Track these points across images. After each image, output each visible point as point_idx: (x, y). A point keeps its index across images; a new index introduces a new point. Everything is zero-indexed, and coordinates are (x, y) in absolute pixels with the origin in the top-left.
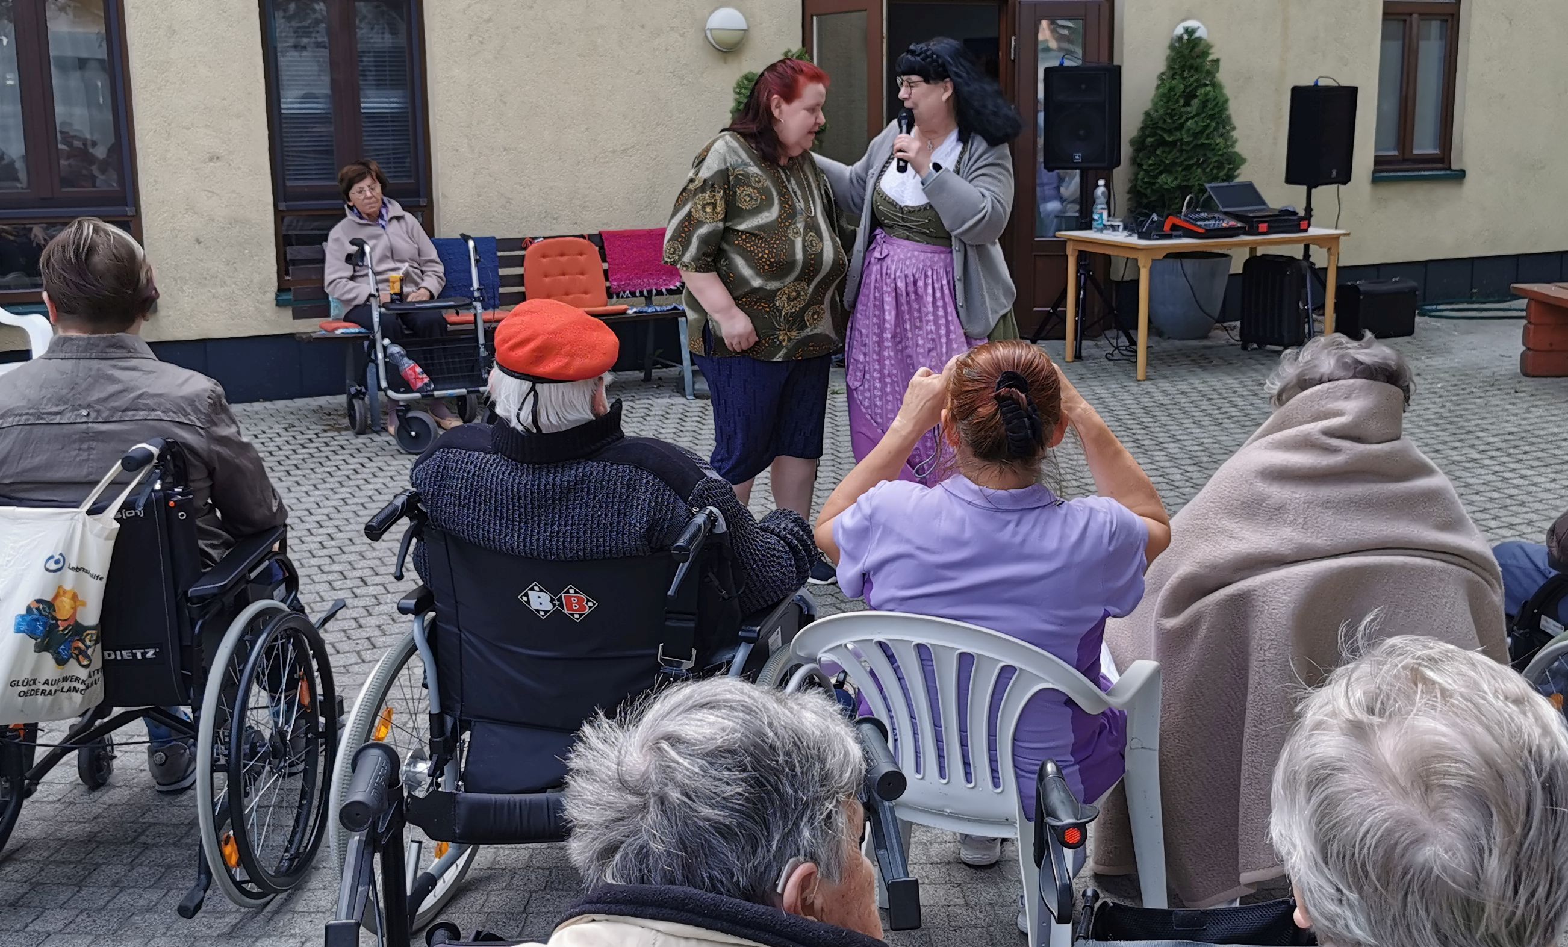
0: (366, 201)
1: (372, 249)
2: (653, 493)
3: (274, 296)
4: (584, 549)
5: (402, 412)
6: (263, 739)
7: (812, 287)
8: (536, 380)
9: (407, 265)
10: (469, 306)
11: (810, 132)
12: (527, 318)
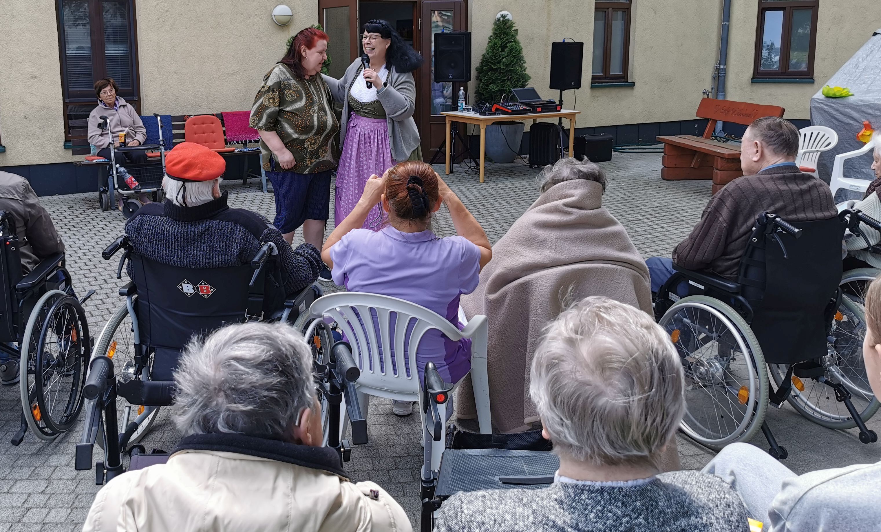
0: (108, 97)
1: (111, 121)
2: (242, 235)
3: (63, 144)
4: (209, 263)
5: (126, 199)
6: (54, 358)
7: (322, 138)
8: (185, 180)
9: (127, 128)
10: (158, 148)
11: (320, 63)
12: (180, 151)
